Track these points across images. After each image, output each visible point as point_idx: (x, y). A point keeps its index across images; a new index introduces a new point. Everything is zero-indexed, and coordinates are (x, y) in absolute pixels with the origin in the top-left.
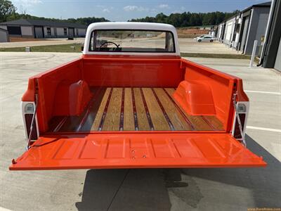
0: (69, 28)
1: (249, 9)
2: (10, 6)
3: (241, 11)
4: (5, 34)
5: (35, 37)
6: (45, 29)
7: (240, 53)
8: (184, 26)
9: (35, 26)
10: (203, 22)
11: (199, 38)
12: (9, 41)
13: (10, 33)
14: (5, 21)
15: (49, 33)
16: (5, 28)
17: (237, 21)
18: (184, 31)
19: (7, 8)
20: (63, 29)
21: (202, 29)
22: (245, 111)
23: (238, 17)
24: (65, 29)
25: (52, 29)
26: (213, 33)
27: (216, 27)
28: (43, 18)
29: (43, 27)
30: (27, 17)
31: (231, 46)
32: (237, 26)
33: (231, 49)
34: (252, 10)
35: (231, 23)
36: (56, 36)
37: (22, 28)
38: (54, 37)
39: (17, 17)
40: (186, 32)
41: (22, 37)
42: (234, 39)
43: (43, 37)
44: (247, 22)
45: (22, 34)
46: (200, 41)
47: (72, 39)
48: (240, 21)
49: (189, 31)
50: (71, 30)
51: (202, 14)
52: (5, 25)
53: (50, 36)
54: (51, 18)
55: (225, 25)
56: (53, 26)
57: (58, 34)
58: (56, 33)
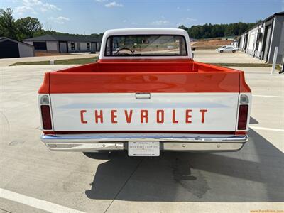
0: (92, 43)
1: (271, 18)
2: (36, 23)
3: (263, 20)
4: (31, 49)
5: (60, 52)
6: (69, 44)
7: (264, 62)
8: (205, 38)
9: (60, 42)
10: (225, 33)
11: (220, 49)
12: (35, 56)
13: (36, 49)
14: (32, 37)
15: (73, 47)
16: (32, 44)
17: (259, 30)
18: (206, 43)
19: (34, 25)
20: (86, 44)
21: (224, 40)
22: (248, 102)
23: (260, 27)
24: (88, 44)
25: (76, 44)
26: (236, 43)
27: (238, 37)
28: (68, 34)
29: (67, 42)
30: (52, 33)
31: (254, 56)
32: (260, 36)
33: (254, 58)
34: (275, 19)
35: (254, 33)
36: (80, 51)
37: (47, 43)
38: (78, 52)
39: (43, 33)
40: (208, 44)
41: (47, 52)
42: (257, 49)
43: (67, 52)
44: (269, 30)
45: (48, 49)
46: (222, 51)
47: (95, 53)
48: (263, 31)
49: (211, 42)
50: (94, 45)
51: (224, 26)
52: (31, 41)
53: (74, 51)
54: (75, 34)
55: (247, 35)
56: (77, 41)
57: (81, 49)
58: (79, 48)
